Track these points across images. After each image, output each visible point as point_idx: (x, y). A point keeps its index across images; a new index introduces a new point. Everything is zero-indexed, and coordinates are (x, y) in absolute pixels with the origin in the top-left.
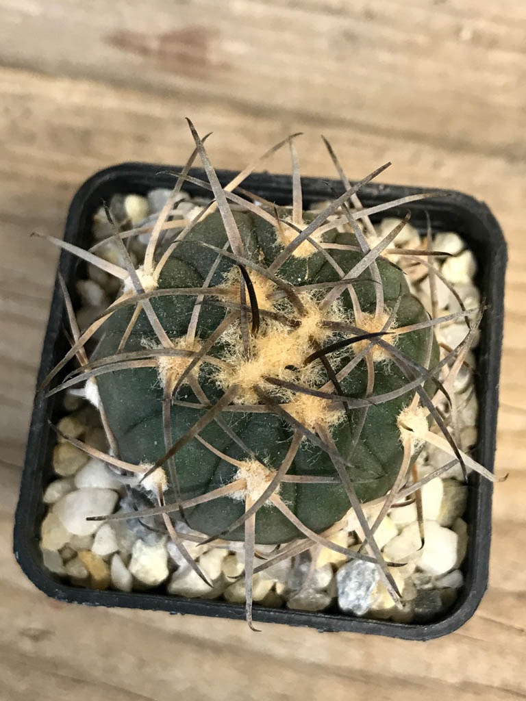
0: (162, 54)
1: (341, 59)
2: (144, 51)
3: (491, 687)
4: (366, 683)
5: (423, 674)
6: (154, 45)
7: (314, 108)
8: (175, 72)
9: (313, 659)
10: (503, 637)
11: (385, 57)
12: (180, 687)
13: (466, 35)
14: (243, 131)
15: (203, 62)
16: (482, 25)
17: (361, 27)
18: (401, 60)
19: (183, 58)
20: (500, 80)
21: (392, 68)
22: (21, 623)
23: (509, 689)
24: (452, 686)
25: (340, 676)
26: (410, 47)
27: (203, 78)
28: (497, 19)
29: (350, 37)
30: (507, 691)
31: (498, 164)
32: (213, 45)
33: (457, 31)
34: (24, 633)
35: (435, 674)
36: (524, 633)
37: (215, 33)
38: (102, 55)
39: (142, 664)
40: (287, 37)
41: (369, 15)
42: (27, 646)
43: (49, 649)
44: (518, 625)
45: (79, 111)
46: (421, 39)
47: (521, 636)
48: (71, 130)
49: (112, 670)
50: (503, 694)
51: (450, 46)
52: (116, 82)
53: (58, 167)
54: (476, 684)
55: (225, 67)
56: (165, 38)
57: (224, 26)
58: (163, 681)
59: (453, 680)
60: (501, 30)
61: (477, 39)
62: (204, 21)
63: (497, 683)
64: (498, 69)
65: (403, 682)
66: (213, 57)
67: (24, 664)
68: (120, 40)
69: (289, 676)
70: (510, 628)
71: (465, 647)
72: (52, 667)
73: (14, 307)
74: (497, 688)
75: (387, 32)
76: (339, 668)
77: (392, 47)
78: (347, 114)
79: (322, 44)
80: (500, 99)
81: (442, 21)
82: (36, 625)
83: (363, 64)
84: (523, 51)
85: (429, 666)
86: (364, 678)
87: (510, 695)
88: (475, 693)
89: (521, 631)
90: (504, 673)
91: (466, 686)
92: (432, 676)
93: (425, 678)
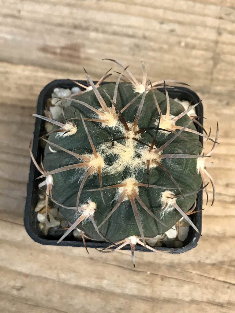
0: (61, 54)
1: (134, 55)
2: (55, 53)
3: (203, 302)
4: (153, 302)
5: (175, 297)
6: (58, 51)
8: (67, 61)
9: (131, 294)
10: (207, 282)
11: (151, 54)
13: (183, 44)
15: (78, 57)
16: (189, 40)
17: (141, 42)
18: (158, 55)
19: (70, 56)
20: (197, 62)
21: (154, 58)
22: (12, 283)
24: (187, 302)
25: (141, 299)
26: (161, 50)
27: (78, 63)
28: (194, 38)
29: (137, 46)
32: (82, 50)
33: (180, 43)
34: (14, 287)
35: (180, 297)
36: (215, 280)
37: (83, 46)
39: (62, 298)
40: (113, 47)
41: (145, 37)
42: (15, 292)
43: (24, 293)
44: (212, 277)
45: (28, 78)
46: (165, 46)
48: (25, 86)
49: (50, 301)
50: (207, 304)
51: (177, 49)
52: (43, 66)
54: (197, 301)
55: (88, 59)
56: (63, 48)
57: (87, 43)
58: (71, 305)
59: (188, 299)
60: (197, 42)
61: (187, 46)
62: (79, 41)
63: (205, 300)
64: (196, 57)
65: (167, 301)
66: (82, 55)
67: (14, 300)
68: (45, 49)
69: (122, 300)
70: (210, 278)
71: (192, 286)
72: (25, 300)
73: (4, 157)
74: (205, 302)
75: (152, 44)
76: (141, 296)
77: (154, 50)
79: (127, 49)
80: (197, 69)
81: (173, 39)
82: (18, 284)
83: (143, 56)
84: (206, 50)
85: (178, 294)
86: (152, 300)
87: (210, 304)
88: (197, 305)
89: (214, 279)
90: (208, 296)
91: (193, 301)
92: (179, 298)
93: (176, 299)
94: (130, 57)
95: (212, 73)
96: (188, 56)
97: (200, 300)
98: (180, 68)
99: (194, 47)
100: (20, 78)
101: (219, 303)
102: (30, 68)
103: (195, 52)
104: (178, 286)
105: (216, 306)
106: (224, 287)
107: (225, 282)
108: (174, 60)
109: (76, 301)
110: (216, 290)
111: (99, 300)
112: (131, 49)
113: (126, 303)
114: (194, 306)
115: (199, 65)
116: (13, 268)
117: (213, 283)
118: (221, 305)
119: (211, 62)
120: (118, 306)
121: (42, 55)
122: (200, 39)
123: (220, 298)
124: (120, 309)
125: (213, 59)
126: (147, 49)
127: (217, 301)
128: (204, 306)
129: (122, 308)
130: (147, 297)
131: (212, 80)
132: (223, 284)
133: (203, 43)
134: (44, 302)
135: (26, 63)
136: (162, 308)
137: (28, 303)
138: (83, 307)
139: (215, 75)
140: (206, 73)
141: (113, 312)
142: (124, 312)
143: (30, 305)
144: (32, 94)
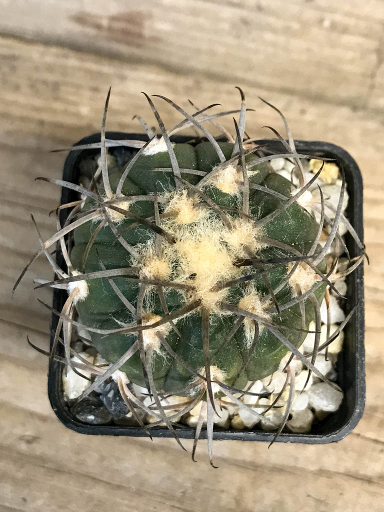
0: (110, 29)
1: (238, 37)
2: (98, 27)
3: (337, 473)
4: (255, 470)
5: (292, 464)
6: (105, 23)
7: (217, 69)
8: (118, 41)
9: (218, 455)
11: (269, 36)
12: (128, 474)
13: (327, 23)
14: (166, 84)
15: (140, 36)
16: (338, 18)
17: (252, 16)
18: (281, 39)
19: (126, 32)
20: (350, 55)
21: (274, 45)
22: (19, 431)
23: (350, 474)
24: (312, 472)
25: (236, 465)
26: (287, 31)
27: (139, 46)
28: (349, 14)
29: (245, 22)
30: (349, 475)
31: (345, 111)
32: (147, 24)
33: (321, 21)
34: (21, 438)
35: (301, 464)
37: (150, 16)
38: (64, 27)
39: (102, 458)
40: (201, 20)
41: (259, 8)
42: (23, 447)
43: (39, 449)
45: (50, 68)
46: (295, 26)
47: (358, 438)
48: (45, 82)
49: (83, 463)
50: (346, 478)
51: (315, 31)
53: (38, 109)
54: (329, 471)
55: (156, 39)
56: (113, 19)
57: (156, 11)
58: (117, 470)
59: (313, 468)
60: (351, 22)
61: (334, 27)
62: (143, 8)
63: (342, 470)
64: (347, 48)
65: (279, 470)
66: (147, 32)
67: (22, 459)
69: (203, 466)
72: (41, 461)
73: (7, 210)
74: (342, 474)
75: (272, 20)
76: (236, 460)
77: (274, 31)
78: (240, 74)
79: (226, 26)
80: (348, 68)
81: (310, 14)
82: (29, 433)
83: (254, 41)
84: (365, 36)
85: (296, 459)
86: (253, 467)
87: (350, 478)
88: (328, 477)
89: (358, 435)
90: (347, 463)
91: (321, 472)
92: (298, 466)
93: (295, 468)
94: (230, 40)
95: (373, 76)
96: (333, 45)
97: (332, 469)
98: (319, 64)
99: (345, 30)
100: (37, 69)
101: (366, 476)
102: (54, 50)
103: (346, 39)
105: (360, 482)
106: (374, 450)
107: (376, 441)
108: (308, 50)
109: (126, 464)
110: (361, 454)
111: (164, 464)
112: (233, 26)
113: (210, 470)
114: (323, 480)
115: (352, 61)
116: (22, 404)
117: (357, 441)
118: (369, 480)
119: (374, 58)
120: (196, 475)
121: (76, 29)
122: (358, 17)
123: (367, 467)
124: (200, 481)
125: (378, 51)
126: (262, 27)
127: (362, 472)
128: (339, 480)
129: (203, 478)
130: (244, 462)
131: (372, 87)
132: (373, 444)
133: (363, 24)
134: (72, 465)
136: (269, 481)
137: (46, 465)
139: (379, 80)
140: (364, 75)
141: (188, 485)
142: (205, 486)
143: (49, 469)
144: (57, 99)
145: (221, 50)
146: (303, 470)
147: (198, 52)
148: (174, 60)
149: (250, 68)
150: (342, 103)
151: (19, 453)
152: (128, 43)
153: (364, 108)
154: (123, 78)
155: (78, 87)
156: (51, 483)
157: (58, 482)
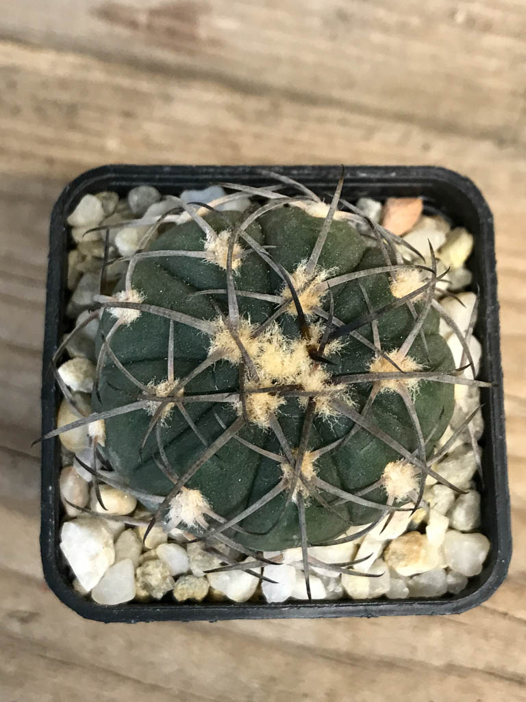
0: (150, 27)
1: (333, 38)
2: (133, 25)
3: (474, 670)
4: (352, 665)
5: (408, 656)
6: (143, 18)
7: (305, 86)
8: (164, 46)
10: (487, 621)
11: (377, 37)
12: (168, 670)
13: (460, 18)
14: (231, 108)
15: (193, 38)
16: (477, 9)
18: (394, 41)
19: (171, 32)
20: (493, 64)
21: (385, 49)
22: (9, 604)
23: (492, 671)
24: (437, 669)
26: (402, 29)
27: (191, 53)
28: (491, 4)
29: (343, 16)
30: (491, 674)
31: (487, 147)
32: (203, 19)
33: (452, 14)
34: (12, 615)
35: (421, 656)
36: (507, 617)
37: (207, 9)
38: (89, 27)
39: (130, 645)
40: (280, 14)
42: (15, 627)
44: (502, 609)
45: (64, 84)
46: (415, 21)
47: (505, 619)
48: (55, 104)
49: (100, 652)
50: (488, 676)
51: (443, 29)
52: (103, 56)
53: (44, 141)
54: (461, 667)
55: (214, 42)
56: (154, 13)
58: (152, 663)
59: (438, 662)
60: (496, 15)
61: (471, 22)
63: (480, 666)
64: (490, 54)
65: (389, 664)
66: (203, 32)
67: (13, 645)
68: (109, 13)
69: (278, 658)
71: (450, 630)
72: (40, 649)
74: (480, 671)
75: (381, 13)
76: (325, 650)
77: (385, 29)
78: (337, 93)
79: (315, 22)
80: (490, 83)
82: (24, 606)
83: (355, 44)
84: (517, 36)
85: (414, 649)
86: (350, 661)
87: (493, 677)
88: (460, 676)
89: (505, 614)
90: (488, 655)
91: (451, 669)
92: (417, 659)
93: (410, 661)
94: (324, 44)
96: (470, 50)
97: (467, 664)
98: (450, 78)
99: (487, 27)
100: (45, 85)
101: (516, 675)
102: (71, 59)
103: (490, 41)
104: (415, 627)
105: (507, 683)
108: (434, 58)
109: (165, 655)
110: (509, 642)
111: (221, 655)
112: (327, 23)
113: (287, 664)
114: (453, 680)
115: (497, 73)
116: (14, 566)
117: (503, 624)
118: (520, 681)
120: (267, 671)
121: (101, 28)
122: (506, 8)
123: (517, 662)
124: (272, 679)
126: (366, 24)
127: (511, 669)
128: (477, 681)
129: (276, 676)
130: (338, 653)
133: (513, 19)
134: (86, 655)
135: (61, 45)
136: (373, 681)
137: (48, 655)
138: (181, 671)
140: (514, 94)
141: (255, 685)
142: (280, 687)
143: (52, 660)
144: (72, 127)
145: (309, 58)
146: (423, 665)
147: (276, 61)
148: (242, 74)
149: (350, 84)
150: (483, 134)
151: (10, 636)
152: (177, 49)
153: (514, 142)
154: (168, 99)
155: (103, 111)
156: (55, 680)
157: (64, 680)
